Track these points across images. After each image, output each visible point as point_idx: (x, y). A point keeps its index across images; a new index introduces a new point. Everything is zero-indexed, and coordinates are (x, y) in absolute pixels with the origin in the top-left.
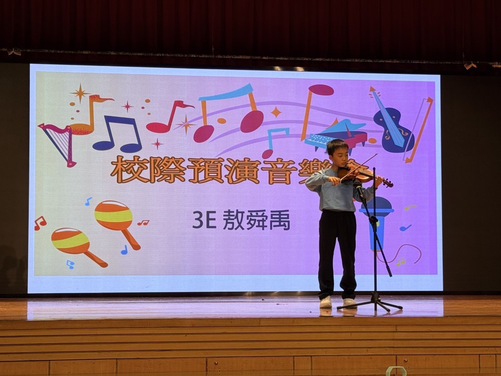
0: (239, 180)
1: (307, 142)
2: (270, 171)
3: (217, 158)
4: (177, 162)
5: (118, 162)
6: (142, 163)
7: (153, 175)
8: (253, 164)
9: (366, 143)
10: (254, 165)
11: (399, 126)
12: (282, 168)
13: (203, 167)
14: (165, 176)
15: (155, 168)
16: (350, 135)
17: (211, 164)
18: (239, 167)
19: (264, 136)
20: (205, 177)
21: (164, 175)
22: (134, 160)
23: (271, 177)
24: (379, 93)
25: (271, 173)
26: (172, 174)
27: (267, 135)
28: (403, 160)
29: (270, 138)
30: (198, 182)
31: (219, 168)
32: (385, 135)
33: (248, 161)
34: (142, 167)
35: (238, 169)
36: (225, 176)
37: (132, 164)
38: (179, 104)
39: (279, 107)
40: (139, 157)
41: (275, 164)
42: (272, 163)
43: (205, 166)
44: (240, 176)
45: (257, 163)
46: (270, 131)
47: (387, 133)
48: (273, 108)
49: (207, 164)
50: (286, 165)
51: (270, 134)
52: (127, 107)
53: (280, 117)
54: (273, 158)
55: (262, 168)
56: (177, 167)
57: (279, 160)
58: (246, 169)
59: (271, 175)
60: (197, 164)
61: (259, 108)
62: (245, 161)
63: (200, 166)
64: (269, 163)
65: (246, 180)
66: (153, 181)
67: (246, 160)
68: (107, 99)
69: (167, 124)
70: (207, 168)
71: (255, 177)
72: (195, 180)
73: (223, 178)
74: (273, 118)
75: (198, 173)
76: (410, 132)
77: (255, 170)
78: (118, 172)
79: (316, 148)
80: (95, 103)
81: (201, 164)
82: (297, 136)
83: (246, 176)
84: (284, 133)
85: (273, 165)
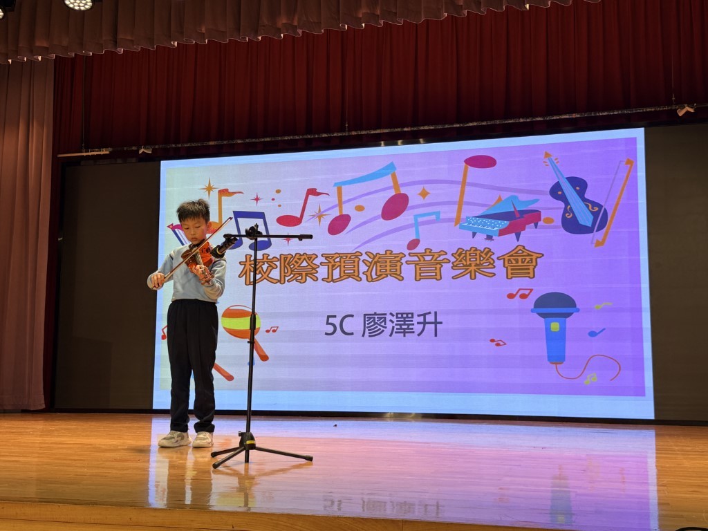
0: (380, 277)
1: (462, 227)
2: (416, 264)
3: (354, 252)
4: (310, 258)
5: (246, 261)
6: (272, 262)
7: (283, 274)
8: (395, 257)
9: (539, 223)
10: (397, 259)
11: (584, 200)
12: (431, 260)
13: (339, 264)
14: (297, 275)
15: (285, 266)
16: (518, 216)
17: (347, 259)
18: (379, 262)
19: (410, 223)
20: (340, 275)
21: (295, 274)
22: (263, 259)
23: (418, 272)
24: (556, 159)
25: (417, 266)
26: (304, 273)
27: (413, 222)
28: (592, 243)
29: (417, 225)
30: (333, 281)
31: (356, 264)
32: (565, 211)
33: (390, 254)
34: (272, 267)
35: (378, 264)
36: (363, 273)
37: (261, 264)
38: (312, 192)
39: (428, 187)
40: (269, 255)
41: (422, 256)
42: (419, 255)
43: (340, 262)
44: (380, 271)
45: (401, 255)
46: (416, 216)
47: (568, 210)
48: (419, 188)
49: (342, 260)
50: (436, 256)
51: (416, 220)
52: (257, 199)
53: (428, 200)
54: (420, 249)
55: (406, 262)
56: (309, 265)
57: (428, 251)
58: (388, 264)
59: (418, 269)
60: (331, 260)
61: (403, 190)
62: (386, 254)
63: (335, 262)
64: (416, 255)
65: (387, 276)
66: (282, 282)
67: (388, 252)
68: (235, 193)
69: (299, 216)
70: (343, 264)
71: (398, 273)
72: (329, 279)
73: (361, 275)
74: (420, 200)
75: (333, 270)
76: (600, 206)
77: (399, 264)
78: (246, 273)
79: (474, 234)
80: (224, 198)
81: (336, 260)
82: (449, 220)
83: (388, 272)
84: (433, 217)
85: (421, 257)
